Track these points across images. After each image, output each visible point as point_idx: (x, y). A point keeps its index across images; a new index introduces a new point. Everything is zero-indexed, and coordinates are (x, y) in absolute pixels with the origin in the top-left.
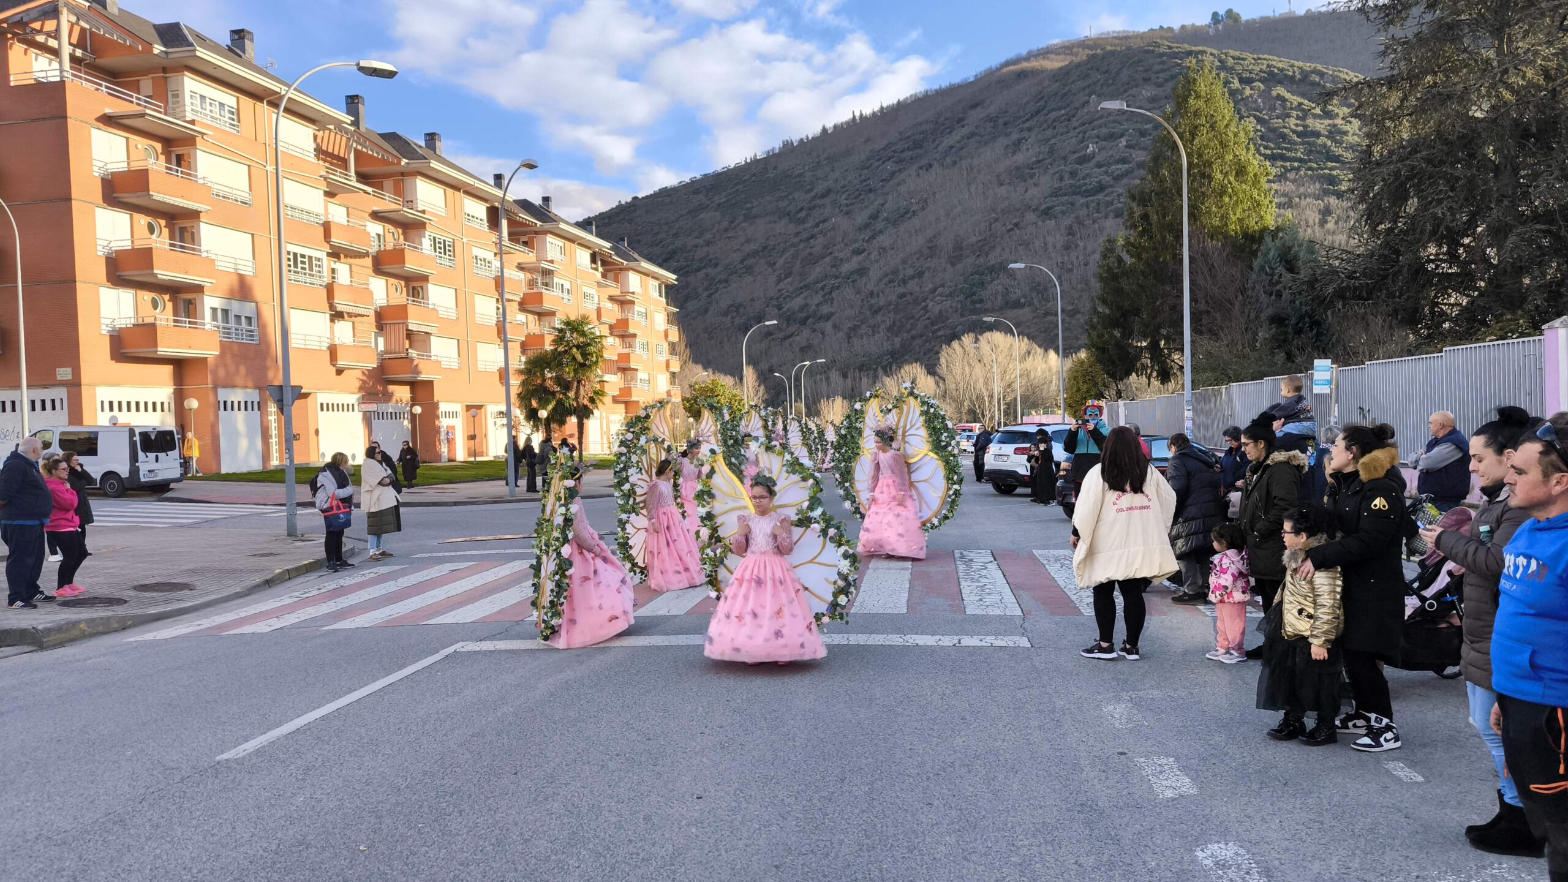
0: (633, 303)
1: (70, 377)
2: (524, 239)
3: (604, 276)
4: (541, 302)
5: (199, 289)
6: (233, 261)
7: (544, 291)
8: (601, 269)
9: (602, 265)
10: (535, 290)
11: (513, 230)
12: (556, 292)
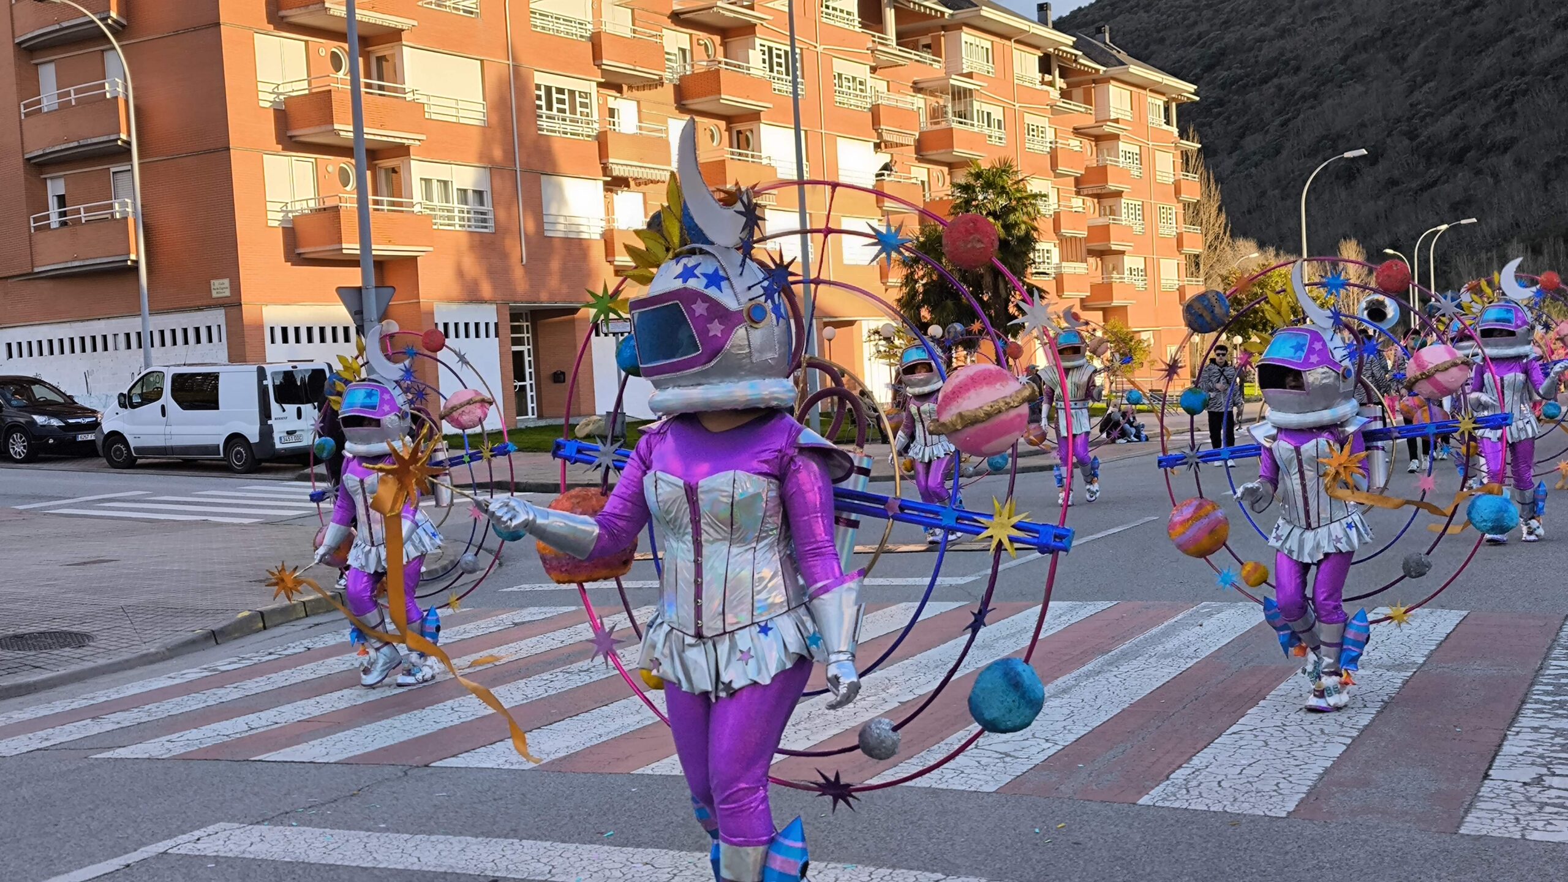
0: (1116, 137)
1: (227, 293)
2: (925, 40)
3: (1065, 94)
4: (951, 146)
5: (402, 151)
6: (453, 103)
7: (955, 125)
8: (1060, 83)
9: (1061, 76)
10: (943, 125)
11: (905, 27)
12: (977, 127)
